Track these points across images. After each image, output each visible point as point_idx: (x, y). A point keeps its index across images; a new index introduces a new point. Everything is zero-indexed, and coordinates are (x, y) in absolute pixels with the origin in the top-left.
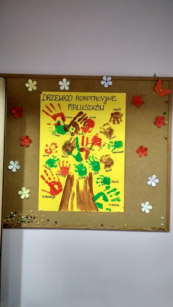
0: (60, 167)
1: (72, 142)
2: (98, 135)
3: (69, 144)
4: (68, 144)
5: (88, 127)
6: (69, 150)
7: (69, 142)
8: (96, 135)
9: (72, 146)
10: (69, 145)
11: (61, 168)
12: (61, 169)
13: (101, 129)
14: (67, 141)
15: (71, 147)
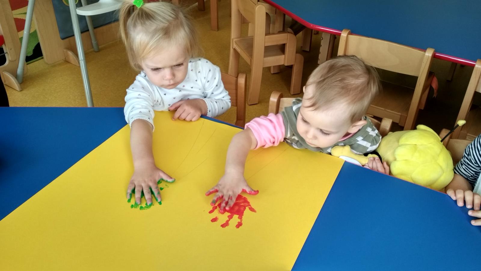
0: (240, 217)
11: (240, 214)
12: (243, 213)
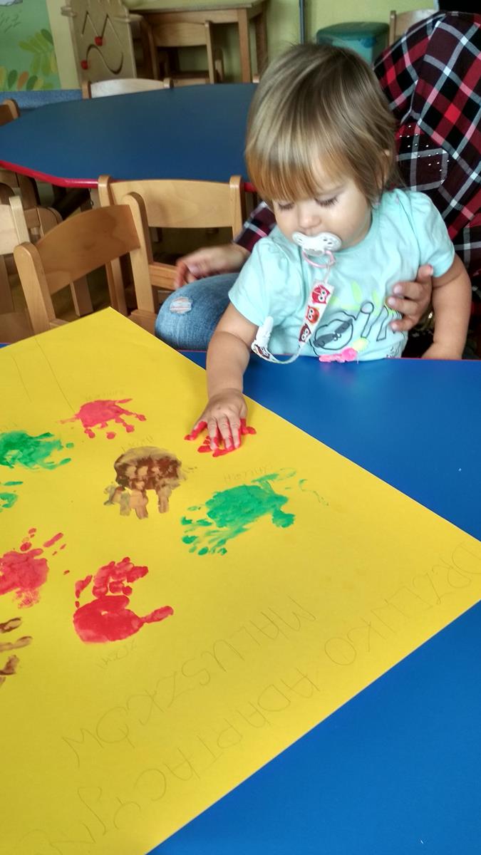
1: (145, 496)
2: (23, 598)
3: (154, 483)
4: (160, 478)
5: (109, 594)
6: (138, 467)
7: (166, 489)
8: (35, 594)
9: (134, 487)
10: (157, 479)
11: (121, 412)
12: (122, 409)
13: (24, 638)
14: (176, 486)
15: (136, 480)
